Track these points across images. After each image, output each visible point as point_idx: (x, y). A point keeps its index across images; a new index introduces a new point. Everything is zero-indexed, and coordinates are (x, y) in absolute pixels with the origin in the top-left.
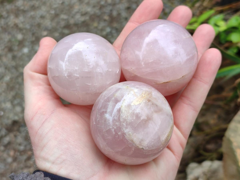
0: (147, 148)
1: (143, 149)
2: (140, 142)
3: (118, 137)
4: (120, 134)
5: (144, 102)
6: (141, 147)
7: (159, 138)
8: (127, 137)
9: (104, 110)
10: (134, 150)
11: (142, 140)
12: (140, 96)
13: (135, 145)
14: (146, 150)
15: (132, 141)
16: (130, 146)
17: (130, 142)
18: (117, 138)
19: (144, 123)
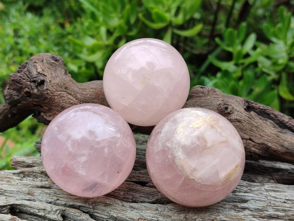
0: (200, 181)
1: (195, 181)
2: (192, 171)
3: (168, 161)
4: (170, 158)
5: (205, 126)
6: (193, 178)
7: (217, 173)
8: (177, 161)
9: (160, 130)
10: (183, 180)
11: (195, 169)
12: (202, 120)
13: (185, 173)
14: (199, 183)
15: (182, 167)
16: (179, 174)
17: (180, 168)
18: (166, 162)
19: (201, 150)
